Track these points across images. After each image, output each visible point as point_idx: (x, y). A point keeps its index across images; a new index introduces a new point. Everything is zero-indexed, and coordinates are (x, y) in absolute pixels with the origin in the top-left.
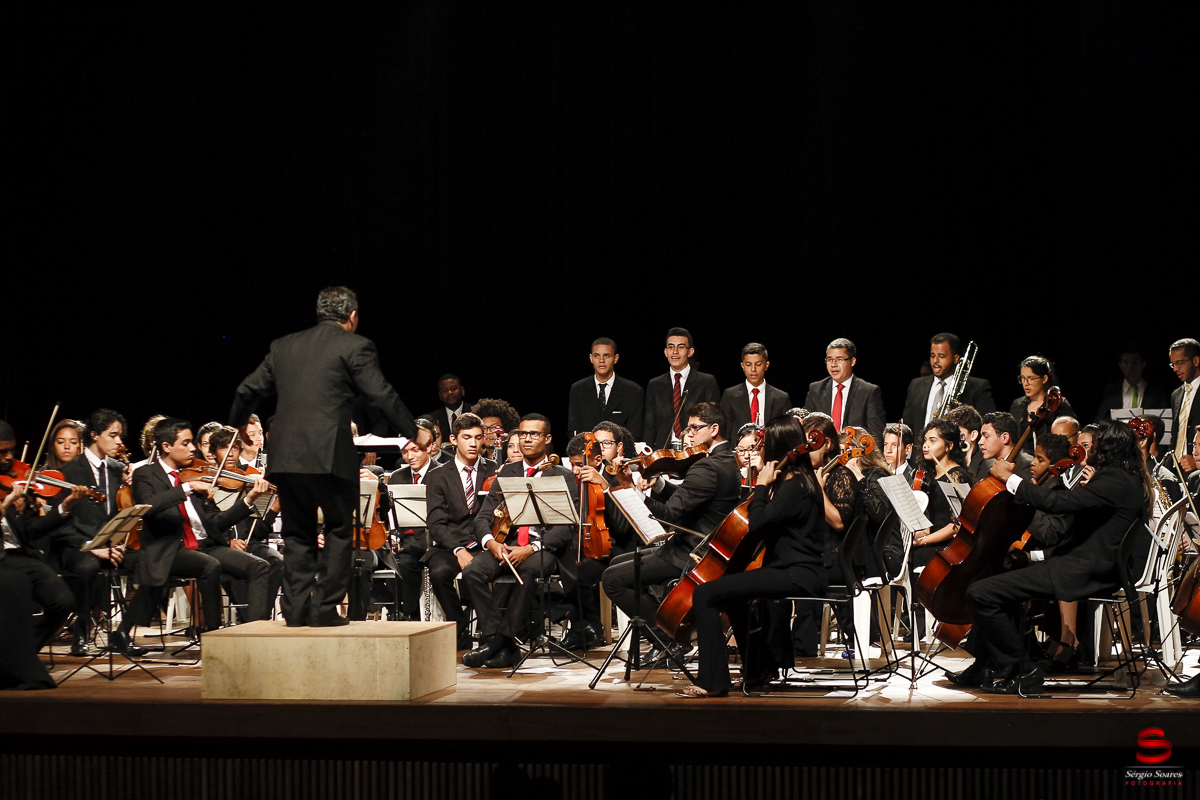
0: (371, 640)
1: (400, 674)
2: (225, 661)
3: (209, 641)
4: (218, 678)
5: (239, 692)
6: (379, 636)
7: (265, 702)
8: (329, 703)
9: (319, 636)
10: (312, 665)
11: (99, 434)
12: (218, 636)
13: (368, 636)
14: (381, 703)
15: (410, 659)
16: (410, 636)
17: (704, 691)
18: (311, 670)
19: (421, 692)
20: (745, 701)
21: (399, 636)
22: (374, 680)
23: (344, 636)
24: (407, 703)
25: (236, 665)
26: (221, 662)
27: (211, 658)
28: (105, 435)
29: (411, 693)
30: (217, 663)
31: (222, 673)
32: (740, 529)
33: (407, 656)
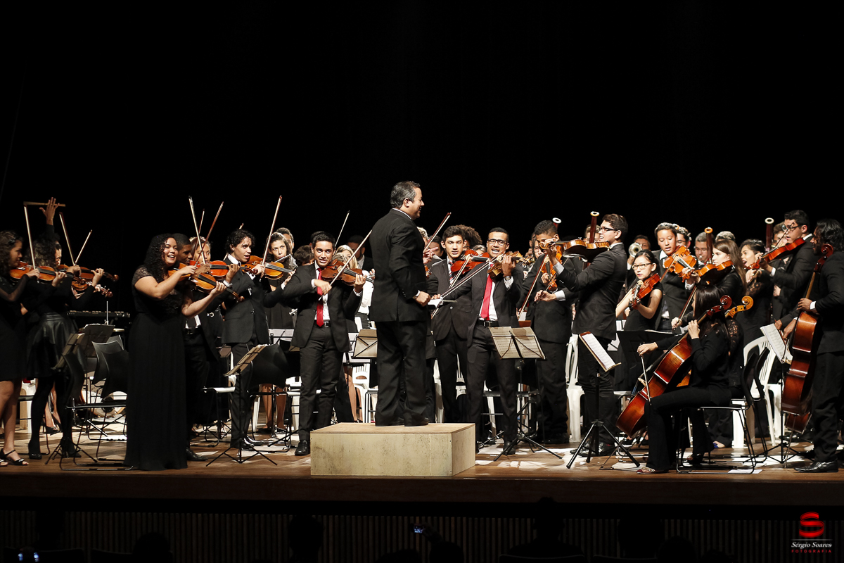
0: (426, 436)
1: (445, 458)
2: (327, 450)
3: (316, 436)
4: (321, 462)
5: (336, 471)
6: (431, 433)
7: (354, 477)
8: (398, 478)
9: (390, 433)
10: (386, 452)
11: (235, 246)
13: (424, 433)
14: (432, 478)
15: (452, 448)
16: (452, 433)
17: (653, 470)
18: (385, 456)
19: (458, 471)
21: (445, 433)
22: (428, 463)
23: (407, 433)
24: (450, 478)
25: (334, 453)
26: (324, 451)
27: (318, 448)
28: (239, 246)
29: (452, 471)
30: (321, 451)
31: (324, 458)
32: (675, 363)
33: (450, 446)
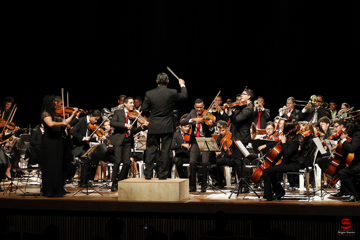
0: (168, 184)
1: (176, 194)
2: (125, 190)
3: (121, 184)
4: (123, 195)
6: (170, 183)
7: (137, 202)
8: (156, 202)
9: (152, 183)
10: (150, 191)
12: (122, 182)
13: (167, 183)
14: (170, 202)
15: (179, 189)
16: (179, 183)
17: (266, 200)
18: (150, 192)
19: (181, 199)
20: (276, 202)
21: (176, 183)
22: (168, 196)
23: (160, 183)
24: (178, 202)
25: (128, 191)
26: (124, 190)
27: (121, 189)
29: (179, 199)
30: (122, 190)
31: (124, 193)
33: (178, 188)
